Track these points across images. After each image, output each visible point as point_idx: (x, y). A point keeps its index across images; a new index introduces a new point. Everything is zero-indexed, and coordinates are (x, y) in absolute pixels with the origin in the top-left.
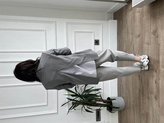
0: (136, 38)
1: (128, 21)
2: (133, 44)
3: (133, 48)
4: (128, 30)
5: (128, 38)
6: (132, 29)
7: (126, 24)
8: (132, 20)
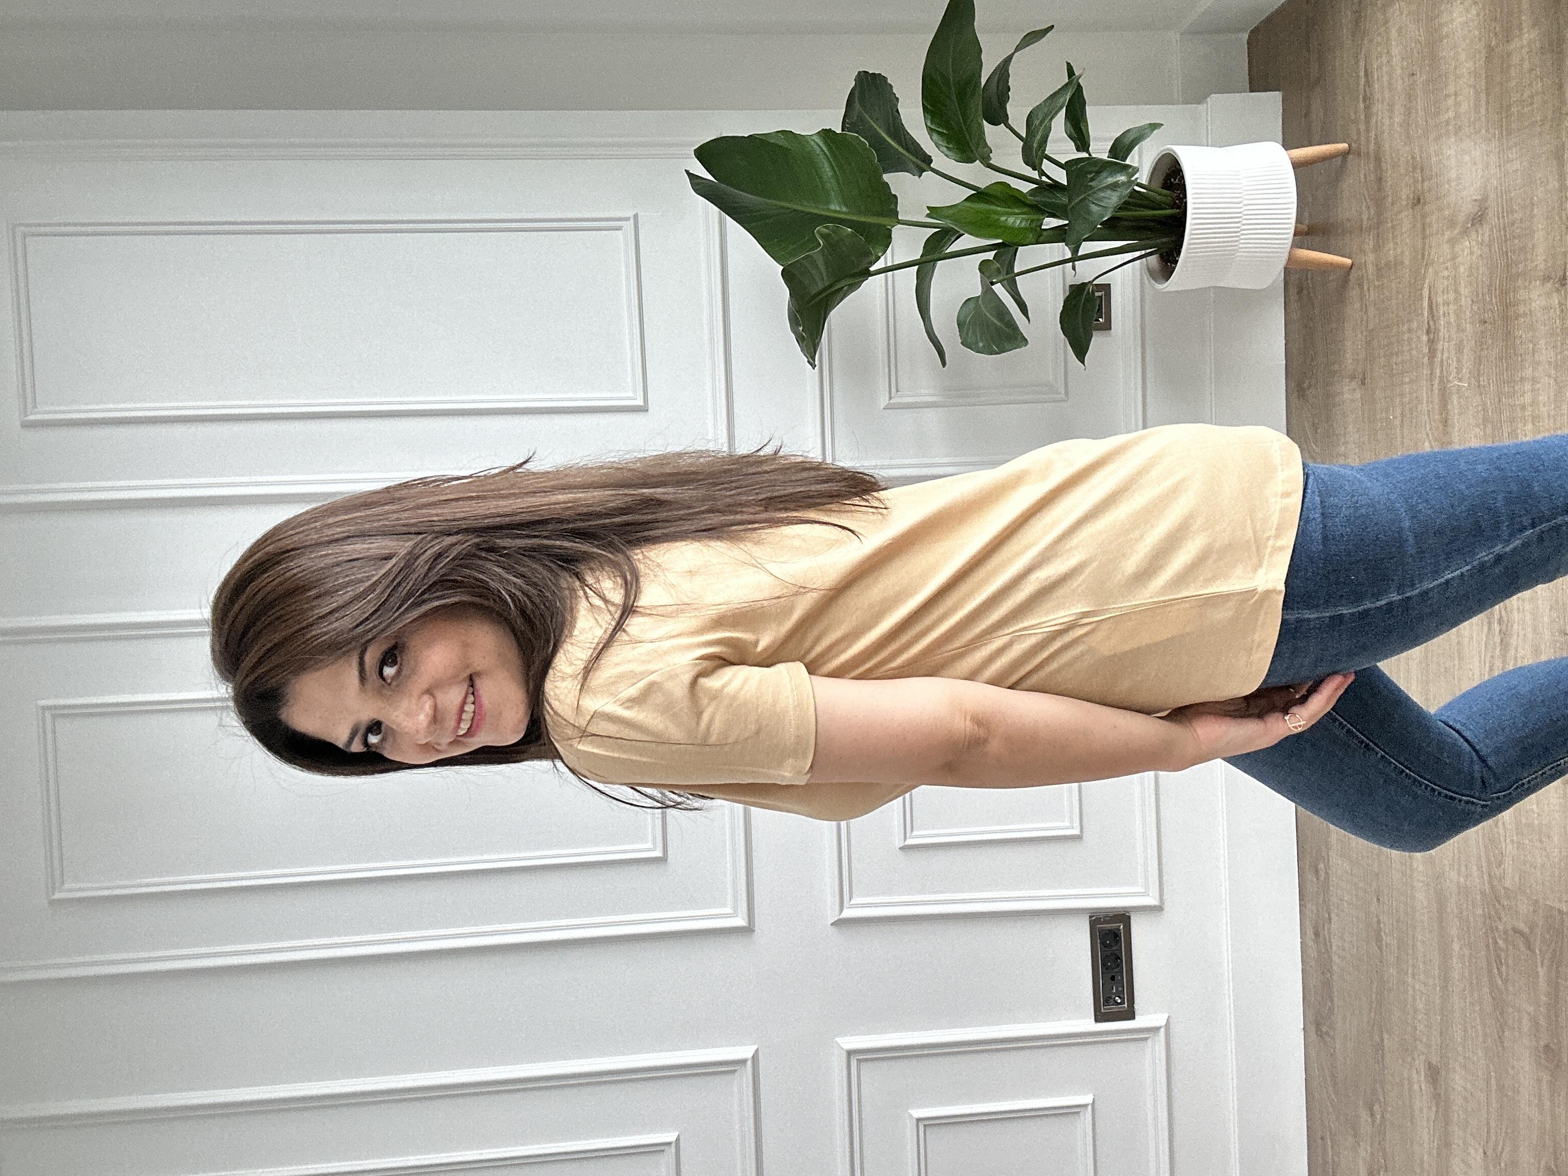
0: (1452, 242)
1: (1376, 86)
2: (1429, 298)
3: (1428, 332)
4: (1382, 170)
5: (1377, 248)
6: (1418, 159)
7: (1362, 117)
8: (1413, 74)
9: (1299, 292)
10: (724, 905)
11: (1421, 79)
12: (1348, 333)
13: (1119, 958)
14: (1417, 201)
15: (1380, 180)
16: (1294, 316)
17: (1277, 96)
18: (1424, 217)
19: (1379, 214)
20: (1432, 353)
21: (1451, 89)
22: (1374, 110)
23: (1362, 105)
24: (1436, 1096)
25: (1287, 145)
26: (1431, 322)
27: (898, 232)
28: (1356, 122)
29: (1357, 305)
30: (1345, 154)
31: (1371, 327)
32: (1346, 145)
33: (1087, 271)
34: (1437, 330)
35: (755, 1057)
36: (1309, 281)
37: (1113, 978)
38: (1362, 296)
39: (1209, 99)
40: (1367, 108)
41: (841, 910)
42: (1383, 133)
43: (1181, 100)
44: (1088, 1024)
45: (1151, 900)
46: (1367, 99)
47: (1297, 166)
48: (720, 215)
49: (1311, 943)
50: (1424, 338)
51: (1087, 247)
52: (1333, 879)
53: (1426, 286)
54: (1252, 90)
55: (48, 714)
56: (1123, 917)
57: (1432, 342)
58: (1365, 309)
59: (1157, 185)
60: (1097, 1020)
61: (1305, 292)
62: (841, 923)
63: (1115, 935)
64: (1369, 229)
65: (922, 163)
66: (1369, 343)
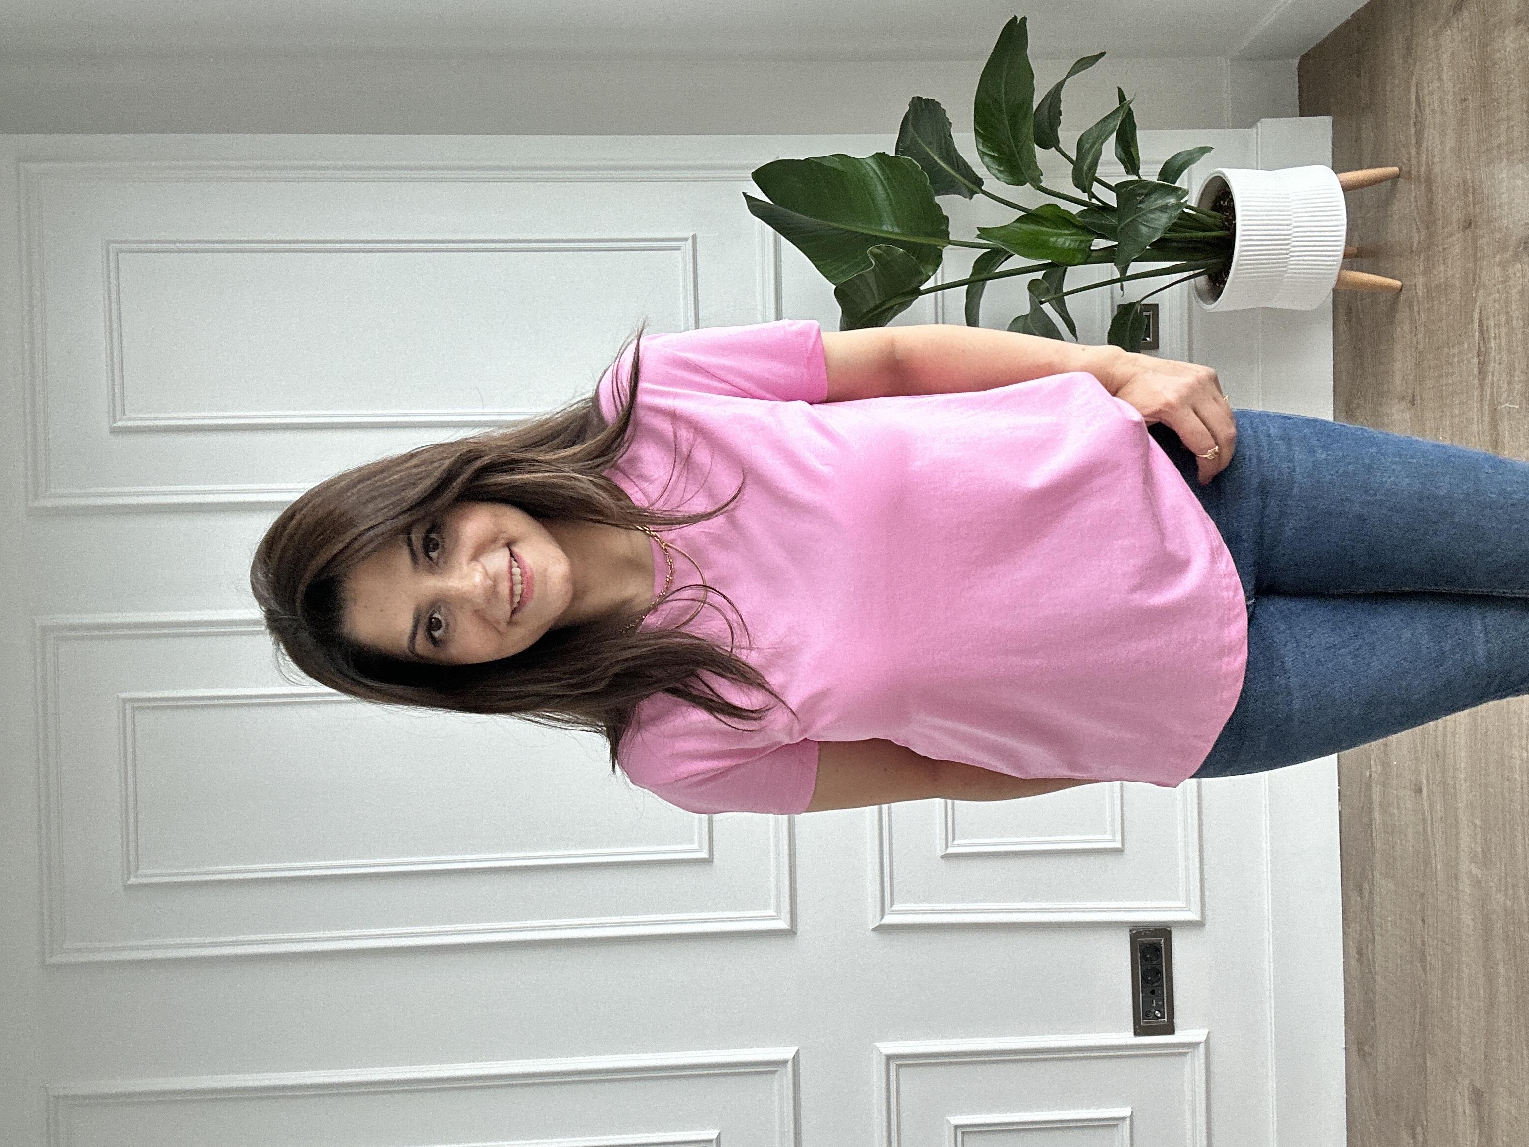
0: (1504, 266)
1: (1428, 111)
2: (1480, 321)
3: (1478, 355)
4: (1432, 195)
5: (1427, 271)
6: (1470, 182)
7: (1413, 141)
8: (1465, 100)
9: (1349, 312)
10: (766, 906)
11: (1471, 105)
12: (1398, 355)
13: (1159, 972)
14: (1468, 224)
15: (1430, 203)
16: (1343, 337)
17: (1328, 120)
18: (1475, 240)
19: (1431, 236)
20: (1483, 374)
21: (1503, 114)
22: (1426, 135)
23: (1413, 130)
24: (1481, 1120)
25: (1337, 168)
26: (1482, 344)
27: (949, 253)
28: (1407, 146)
29: (1406, 328)
30: (1395, 178)
31: (1421, 347)
32: (1396, 169)
33: (1135, 291)
34: (1487, 352)
35: (796, 1058)
36: (1359, 302)
37: (1153, 992)
38: (1412, 320)
39: (1259, 124)
40: (1419, 133)
41: (882, 918)
42: (1433, 156)
43: (1231, 124)
44: (1127, 1037)
45: (1193, 915)
46: (1419, 124)
47: (1347, 189)
48: (775, 236)
49: (1354, 962)
50: (1475, 360)
51: (1135, 268)
52: (1378, 899)
53: (1477, 310)
54: (1302, 115)
55: (128, 706)
56: (1164, 932)
57: (1482, 365)
58: (1415, 329)
59: (1206, 208)
60: (1136, 1033)
61: (1354, 313)
62: (882, 929)
63: (1155, 950)
64: (1419, 253)
65: (974, 185)
66: (1418, 364)
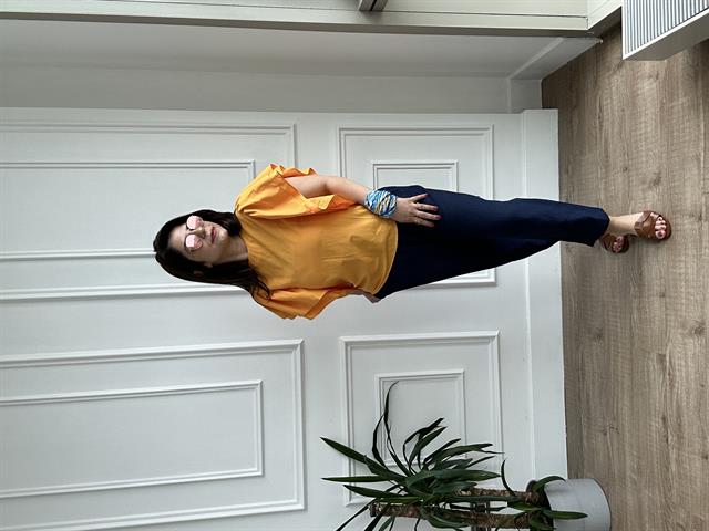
0: (644, 191)
1: (605, 113)
4: (608, 152)
7: (598, 125)
8: (624, 110)
10: (292, 498)
11: (627, 113)
14: (626, 169)
15: (607, 157)
17: (556, 111)
18: (629, 177)
19: (607, 172)
21: (643, 119)
22: (604, 124)
23: (598, 121)
28: (595, 128)
39: (524, 112)
40: (601, 123)
42: (608, 135)
43: (511, 111)
46: (601, 118)
54: (544, 108)
64: (602, 179)
